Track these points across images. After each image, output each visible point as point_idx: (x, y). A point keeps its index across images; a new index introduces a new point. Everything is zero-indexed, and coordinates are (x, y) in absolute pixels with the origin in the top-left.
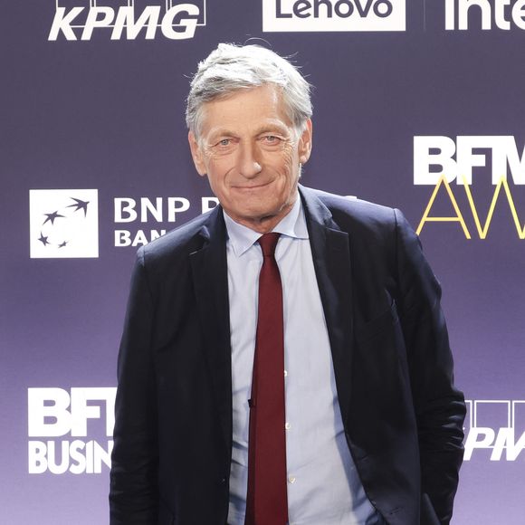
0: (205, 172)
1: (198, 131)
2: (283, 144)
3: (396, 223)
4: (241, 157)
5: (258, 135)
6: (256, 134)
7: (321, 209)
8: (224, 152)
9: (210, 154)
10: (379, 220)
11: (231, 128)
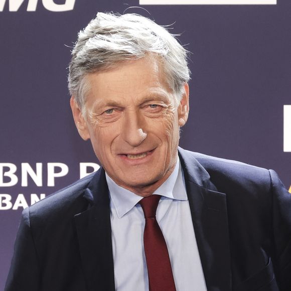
0: (88, 137)
1: (82, 100)
2: (165, 111)
3: (271, 184)
4: (127, 125)
5: (141, 105)
6: (140, 103)
7: (200, 171)
8: (109, 121)
9: (96, 122)
10: (255, 180)
11: (116, 99)
